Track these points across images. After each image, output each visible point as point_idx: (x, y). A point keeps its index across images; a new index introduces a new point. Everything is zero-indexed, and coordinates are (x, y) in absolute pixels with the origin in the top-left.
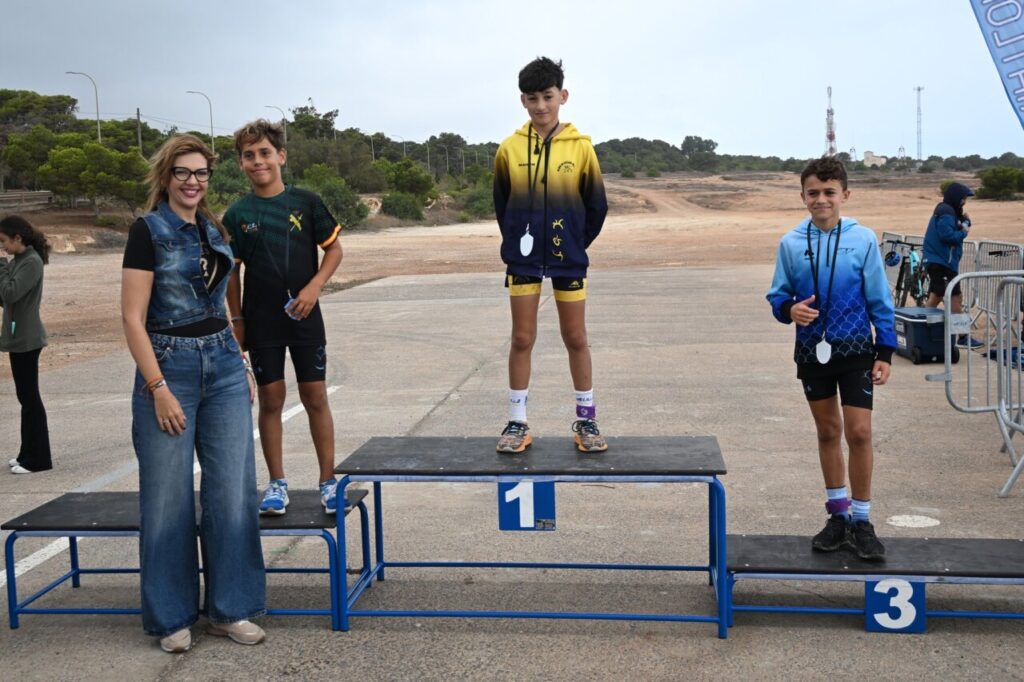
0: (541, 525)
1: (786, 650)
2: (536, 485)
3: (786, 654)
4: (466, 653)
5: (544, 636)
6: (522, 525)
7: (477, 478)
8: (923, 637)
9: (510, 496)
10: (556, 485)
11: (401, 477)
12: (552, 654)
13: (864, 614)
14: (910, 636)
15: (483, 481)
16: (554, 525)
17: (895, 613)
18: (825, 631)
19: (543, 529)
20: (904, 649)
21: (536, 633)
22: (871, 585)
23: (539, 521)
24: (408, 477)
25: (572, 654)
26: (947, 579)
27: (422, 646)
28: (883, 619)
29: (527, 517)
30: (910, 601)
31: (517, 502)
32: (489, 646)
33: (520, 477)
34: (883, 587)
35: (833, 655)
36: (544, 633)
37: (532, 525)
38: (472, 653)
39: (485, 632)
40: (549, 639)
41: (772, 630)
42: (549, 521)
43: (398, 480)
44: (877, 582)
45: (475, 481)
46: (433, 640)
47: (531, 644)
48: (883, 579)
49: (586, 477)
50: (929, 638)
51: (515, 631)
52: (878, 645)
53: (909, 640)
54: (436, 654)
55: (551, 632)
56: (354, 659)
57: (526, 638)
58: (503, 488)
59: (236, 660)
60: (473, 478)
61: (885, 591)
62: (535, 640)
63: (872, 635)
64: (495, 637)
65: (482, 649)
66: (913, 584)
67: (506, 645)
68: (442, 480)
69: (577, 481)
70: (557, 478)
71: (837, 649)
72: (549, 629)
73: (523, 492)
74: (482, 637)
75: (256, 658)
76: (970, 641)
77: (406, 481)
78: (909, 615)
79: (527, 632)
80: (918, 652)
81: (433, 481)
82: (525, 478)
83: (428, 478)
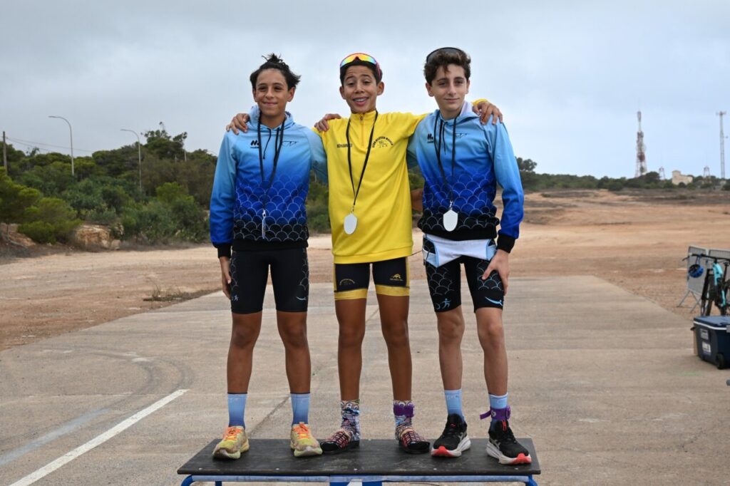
2: (364, 484)
7: (310, 478)
10: (383, 483)
11: (240, 477)
15: (316, 481)
24: (247, 477)
33: (349, 477)
43: (237, 480)
45: (309, 481)
49: (411, 477)
60: (307, 478)
68: (278, 480)
70: (384, 478)
77: (245, 481)
81: (270, 481)
82: (355, 478)
83: (265, 477)
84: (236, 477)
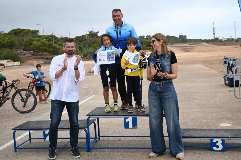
0: (134, 127)
1: (191, 156)
2: (132, 118)
3: (191, 157)
4: (117, 157)
5: (135, 153)
6: (130, 127)
7: (119, 116)
8: (224, 152)
9: (127, 121)
10: (137, 118)
11: (102, 117)
12: (137, 157)
13: (210, 147)
14: (221, 152)
15: (121, 117)
16: (137, 127)
17: (218, 147)
18: (201, 151)
19: (135, 128)
20: (220, 155)
21: (134, 152)
22: (212, 140)
23: (133, 126)
24: (103, 116)
25: (141, 157)
26: (230, 139)
27: (107, 155)
28: (215, 148)
29: (131, 125)
30: (221, 144)
31: (128, 122)
32: (122, 155)
33: (129, 116)
34: (215, 141)
35: (203, 157)
36: (135, 152)
37: (132, 127)
38: (118, 157)
39: (122, 152)
40: (137, 153)
41: (189, 151)
42: (136, 126)
44: (213, 140)
45: (119, 117)
46: (110, 154)
47: (132, 155)
48: (214, 139)
49: (144, 116)
50: (226, 153)
51: (129, 152)
52: (214, 154)
53: (221, 153)
54: (110, 157)
55: (137, 152)
56: (91, 158)
57: (131, 153)
58: (125, 119)
59: (64, 159)
60: (118, 116)
61: (215, 142)
62: (133, 154)
63: (212, 152)
64: (124, 153)
65: (121, 156)
66: (222, 140)
67: (127, 155)
68: (111, 117)
69: (142, 117)
70: (138, 116)
71: (204, 155)
72: (137, 151)
73: (130, 120)
74: (121, 153)
75: (69, 158)
76: (235, 153)
77: (103, 117)
78: (221, 147)
79: (131, 152)
80: (223, 156)
81: (109, 117)
82: (130, 117)
83: (108, 117)
84: (100, 116)
